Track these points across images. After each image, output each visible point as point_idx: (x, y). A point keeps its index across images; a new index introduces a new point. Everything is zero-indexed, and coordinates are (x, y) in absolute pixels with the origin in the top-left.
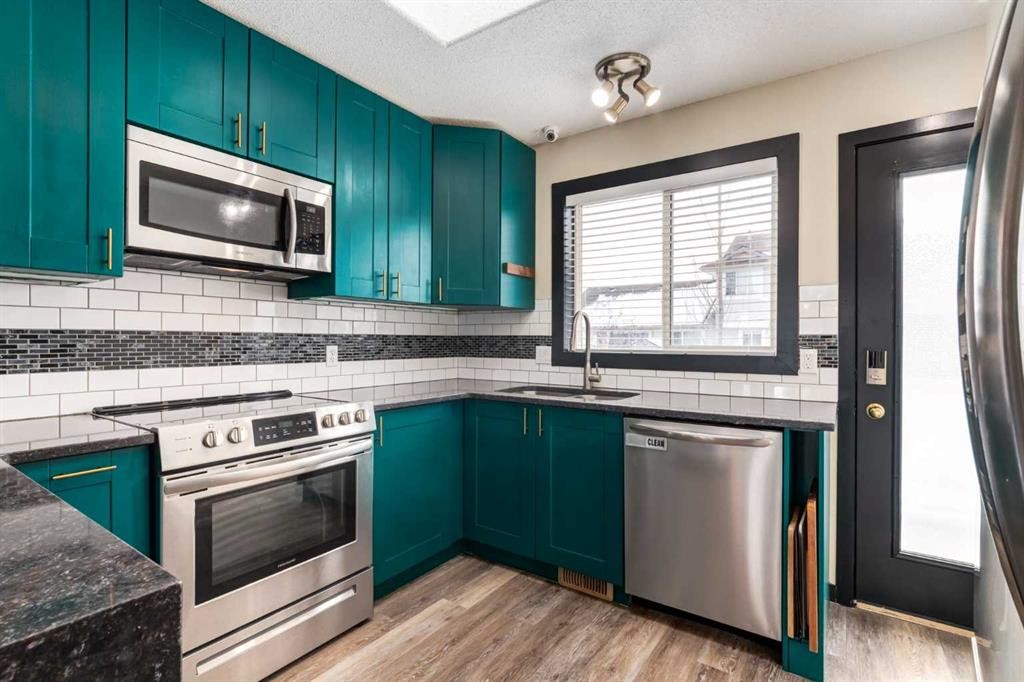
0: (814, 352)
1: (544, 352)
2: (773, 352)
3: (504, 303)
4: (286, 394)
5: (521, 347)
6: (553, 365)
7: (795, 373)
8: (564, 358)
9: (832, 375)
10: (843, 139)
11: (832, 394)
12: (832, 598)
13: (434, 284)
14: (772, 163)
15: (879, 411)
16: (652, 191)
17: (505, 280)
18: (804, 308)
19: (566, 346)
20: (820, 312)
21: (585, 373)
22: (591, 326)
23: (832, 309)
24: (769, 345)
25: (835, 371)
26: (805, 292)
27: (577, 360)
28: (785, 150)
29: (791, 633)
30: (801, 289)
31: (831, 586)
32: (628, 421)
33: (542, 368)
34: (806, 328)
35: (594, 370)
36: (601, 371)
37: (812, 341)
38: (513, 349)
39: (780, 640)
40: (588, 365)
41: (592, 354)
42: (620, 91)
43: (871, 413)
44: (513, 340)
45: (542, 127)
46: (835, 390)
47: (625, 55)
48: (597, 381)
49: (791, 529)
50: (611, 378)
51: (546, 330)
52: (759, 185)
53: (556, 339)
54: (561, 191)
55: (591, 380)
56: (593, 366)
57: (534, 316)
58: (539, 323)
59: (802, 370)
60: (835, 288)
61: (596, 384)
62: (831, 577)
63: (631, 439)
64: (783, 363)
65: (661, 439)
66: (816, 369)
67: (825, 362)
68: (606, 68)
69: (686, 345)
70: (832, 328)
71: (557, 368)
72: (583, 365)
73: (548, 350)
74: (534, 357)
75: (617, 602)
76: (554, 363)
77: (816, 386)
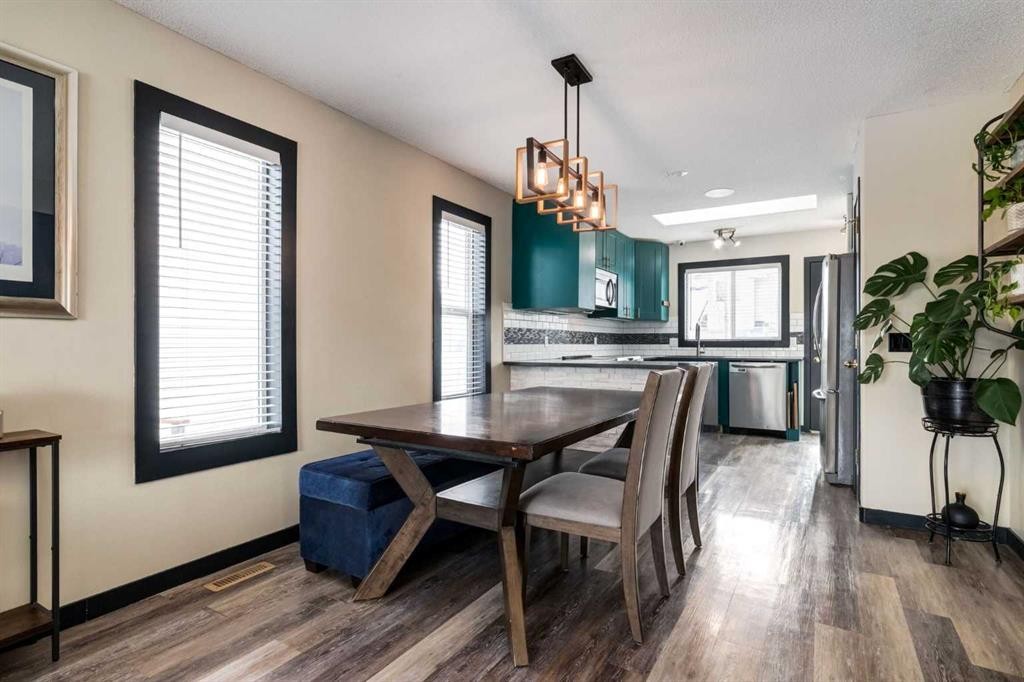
0: (795, 339)
1: (674, 341)
2: (780, 339)
3: (660, 319)
4: (590, 357)
5: (664, 339)
7: (789, 347)
8: (683, 343)
9: (802, 347)
10: (806, 259)
12: (802, 429)
13: (636, 311)
14: (779, 264)
16: (728, 270)
17: (662, 308)
18: (792, 322)
19: (685, 338)
20: (797, 324)
21: (697, 350)
23: (802, 322)
24: (778, 335)
25: (803, 345)
26: (792, 316)
27: (692, 344)
28: (784, 261)
29: (789, 429)
32: (731, 363)
33: (673, 348)
34: (792, 330)
35: (702, 348)
36: (706, 349)
37: (795, 334)
38: (656, 340)
39: (785, 430)
40: (699, 346)
41: (702, 341)
42: (723, 237)
44: (656, 335)
45: (678, 239)
46: (803, 351)
47: (728, 228)
48: (704, 352)
49: (789, 393)
50: (709, 352)
51: (676, 331)
52: (774, 272)
53: (681, 335)
54: (683, 268)
55: (701, 352)
56: (701, 346)
57: (669, 324)
58: (672, 327)
59: (791, 345)
61: (703, 355)
62: (802, 423)
63: (733, 370)
64: (784, 342)
65: (744, 368)
66: (796, 345)
67: (800, 342)
68: (720, 232)
69: (740, 336)
70: (801, 329)
71: (681, 348)
72: (696, 346)
73: (676, 340)
74: (668, 343)
75: (724, 432)
76: (679, 346)
77: (796, 351)
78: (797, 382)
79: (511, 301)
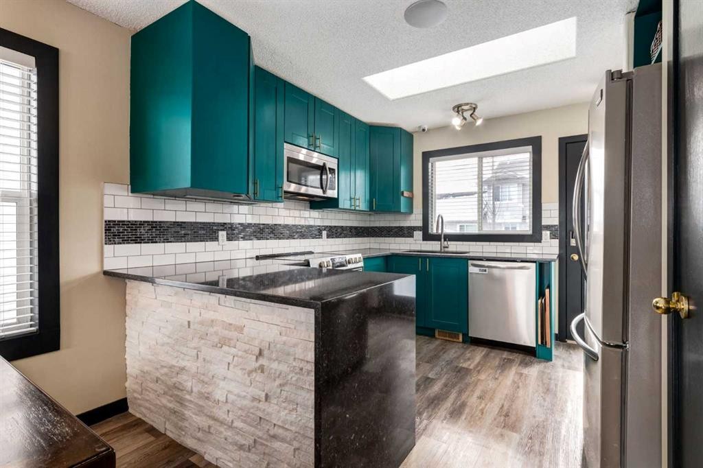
0: (548, 232)
1: (418, 235)
2: (530, 232)
3: (402, 211)
5: (406, 232)
6: (423, 240)
7: (540, 242)
8: (428, 237)
10: (561, 140)
11: (556, 251)
12: (556, 339)
13: (371, 202)
14: (530, 148)
15: (576, 257)
17: (402, 199)
18: (544, 214)
19: (430, 232)
20: (551, 215)
21: (441, 244)
22: (444, 221)
23: (556, 214)
24: (528, 229)
25: (557, 241)
26: (544, 206)
27: (436, 238)
28: (535, 144)
29: (540, 343)
30: (543, 205)
31: (556, 335)
32: (470, 262)
33: (418, 242)
34: (544, 222)
35: (446, 243)
36: (449, 243)
37: (548, 227)
38: (401, 233)
39: (535, 346)
40: (443, 240)
41: (445, 235)
42: (463, 116)
43: (573, 258)
44: (401, 228)
45: (419, 125)
46: (558, 248)
47: (467, 104)
48: (447, 247)
49: (540, 301)
50: (454, 247)
51: (420, 224)
52: (524, 156)
53: (425, 228)
54: (427, 156)
55: (444, 247)
56: (445, 240)
57: (413, 217)
58: (415, 220)
59: (543, 240)
60: (557, 204)
61: (446, 250)
62: (556, 330)
63: (472, 269)
64: (535, 237)
65: (484, 269)
66: (549, 240)
67: (553, 236)
70: (556, 222)
71: (425, 242)
72: (440, 240)
73: (420, 233)
74: (413, 237)
75: (464, 342)
76: (424, 240)
77: (549, 248)
78: (549, 287)
79: (128, 181)
